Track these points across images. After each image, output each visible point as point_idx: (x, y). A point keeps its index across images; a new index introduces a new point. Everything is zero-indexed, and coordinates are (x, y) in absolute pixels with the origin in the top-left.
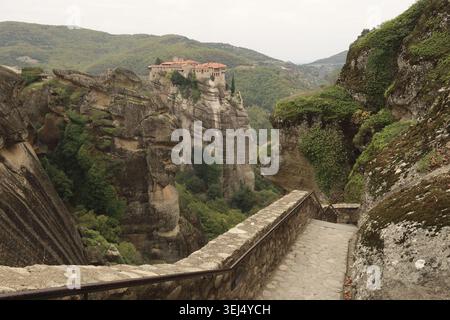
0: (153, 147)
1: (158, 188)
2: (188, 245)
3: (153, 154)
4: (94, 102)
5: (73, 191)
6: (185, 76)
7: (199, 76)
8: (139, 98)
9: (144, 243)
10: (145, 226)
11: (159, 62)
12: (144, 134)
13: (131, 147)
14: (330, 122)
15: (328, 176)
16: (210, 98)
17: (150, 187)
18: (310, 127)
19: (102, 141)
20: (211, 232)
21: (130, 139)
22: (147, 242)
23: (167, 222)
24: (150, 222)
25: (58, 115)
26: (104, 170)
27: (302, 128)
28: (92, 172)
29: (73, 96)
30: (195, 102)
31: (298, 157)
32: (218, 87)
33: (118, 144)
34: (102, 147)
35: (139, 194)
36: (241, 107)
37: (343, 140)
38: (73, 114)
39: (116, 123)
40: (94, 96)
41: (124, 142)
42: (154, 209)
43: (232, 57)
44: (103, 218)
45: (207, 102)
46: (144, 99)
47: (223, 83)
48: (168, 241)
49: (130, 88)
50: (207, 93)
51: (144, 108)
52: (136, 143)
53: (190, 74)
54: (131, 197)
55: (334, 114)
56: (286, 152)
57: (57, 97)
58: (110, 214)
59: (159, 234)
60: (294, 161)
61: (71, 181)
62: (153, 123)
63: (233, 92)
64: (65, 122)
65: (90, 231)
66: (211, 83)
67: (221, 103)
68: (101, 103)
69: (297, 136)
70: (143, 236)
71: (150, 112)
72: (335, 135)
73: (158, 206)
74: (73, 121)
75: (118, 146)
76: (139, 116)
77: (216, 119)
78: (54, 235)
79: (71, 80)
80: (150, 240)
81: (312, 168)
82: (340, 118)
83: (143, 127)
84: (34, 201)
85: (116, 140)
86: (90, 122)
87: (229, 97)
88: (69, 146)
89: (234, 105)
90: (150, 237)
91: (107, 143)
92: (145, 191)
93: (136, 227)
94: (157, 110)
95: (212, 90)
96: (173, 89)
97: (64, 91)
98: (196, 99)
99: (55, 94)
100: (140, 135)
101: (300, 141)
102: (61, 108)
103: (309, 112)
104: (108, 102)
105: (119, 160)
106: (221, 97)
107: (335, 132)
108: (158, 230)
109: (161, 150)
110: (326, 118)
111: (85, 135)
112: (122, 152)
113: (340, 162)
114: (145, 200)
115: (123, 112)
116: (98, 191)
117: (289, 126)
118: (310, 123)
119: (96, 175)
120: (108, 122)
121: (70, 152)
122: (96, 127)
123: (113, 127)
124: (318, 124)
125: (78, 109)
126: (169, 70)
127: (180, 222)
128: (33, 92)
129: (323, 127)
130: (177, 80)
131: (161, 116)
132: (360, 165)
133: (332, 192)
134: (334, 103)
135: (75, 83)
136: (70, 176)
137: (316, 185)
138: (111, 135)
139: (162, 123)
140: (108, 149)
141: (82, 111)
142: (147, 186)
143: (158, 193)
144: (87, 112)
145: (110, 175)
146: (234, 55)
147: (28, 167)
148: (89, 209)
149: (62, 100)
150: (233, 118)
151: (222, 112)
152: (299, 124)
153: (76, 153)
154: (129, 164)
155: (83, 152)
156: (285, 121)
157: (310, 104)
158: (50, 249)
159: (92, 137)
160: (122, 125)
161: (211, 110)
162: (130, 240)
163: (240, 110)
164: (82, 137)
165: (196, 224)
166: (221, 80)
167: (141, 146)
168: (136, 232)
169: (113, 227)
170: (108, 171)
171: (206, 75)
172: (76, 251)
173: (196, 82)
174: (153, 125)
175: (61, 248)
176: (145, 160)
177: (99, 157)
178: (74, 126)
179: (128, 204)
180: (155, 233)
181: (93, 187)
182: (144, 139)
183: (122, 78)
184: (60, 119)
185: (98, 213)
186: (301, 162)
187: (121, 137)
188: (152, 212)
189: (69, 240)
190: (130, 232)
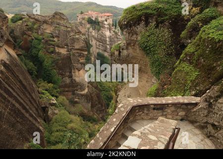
0: (74, 51)
1: (77, 71)
2: (92, 97)
3: (74, 55)
4: (45, 29)
5: (37, 72)
6: (94, 19)
7: (100, 19)
8: (67, 27)
9: (71, 96)
10: (71, 89)
11: (82, 13)
12: (69, 45)
13: (63, 51)
14: (162, 22)
15: (159, 65)
16: (105, 30)
17: (73, 71)
18: (147, 26)
19: (49, 48)
20: (104, 91)
21: (63, 47)
22: (72, 96)
23: (81, 87)
24: (73, 87)
25: (29, 36)
26: (50, 62)
27: (140, 28)
28: (45, 63)
29: (35, 26)
30: (98, 31)
31: (138, 51)
32: (109, 24)
33: (57, 50)
34: (50, 51)
35: (68, 74)
36: (119, 34)
37: (172, 37)
38: (35, 35)
39: (55, 39)
40: (45, 26)
41: (60, 49)
42: (75, 81)
43: (116, 12)
44: (51, 85)
45: (104, 32)
46: (69, 28)
47: (111, 23)
48: (82, 95)
49: (62, 22)
50: (104, 27)
51: (69, 32)
52: (66, 49)
53: (96, 19)
54: (64, 75)
55: (166, 15)
56: (130, 48)
57: (28, 27)
58: (54, 83)
59: (78, 92)
60: (135, 54)
61: (36, 68)
62: (73, 39)
63: (116, 27)
64: (33, 39)
65: (43, 91)
66: (105, 23)
67: (110, 32)
68: (49, 30)
69: (137, 34)
70: (70, 93)
71: (72, 34)
72: (165, 33)
73: (77, 79)
74: (36, 39)
75: (57, 51)
76: (67, 36)
77: (108, 40)
78: (18, 95)
79: (34, 18)
80: (74, 95)
81: (148, 59)
82: (170, 19)
83: (68, 41)
84: (7, 78)
85: (56, 48)
86: (44, 39)
87: (114, 30)
88: (34, 51)
89: (116, 33)
90: (74, 94)
91: (52, 49)
92: (71, 72)
93: (67, 89)
94: (76, 33)
95: (106, 26)
96: (88, 26)
97: (31, 24)
98: (99, 30)
99: (27, 25)
100: (67, 45)
101: (139, 38)
102: (30, 32)
103: (146, 13)
104: (52, 29)
105: (58, 58)
106: (110, 29)
107: (166, 30)
108: (77, 90)
109: (77, 53)
110: (160, 19)
111: (41, 45)
112: (59, 54)
113: (168, 54)
114: (71, 77)
115: (59, 34)
116: (48, 72)
117: (131, 27)
118: (147, 24)
119: (47, 65)
120: (52, 39)
121: (35, 53)
122: (47, 41)
123: (54, 41)
124: (153, 24)
125: (38, 33)
126: (86, 17)
127: (88, 87)
128: (18, 25)
129: (157, 27)
130: (90, 21)
131: (77, 36)
132: (186, 54)
133: (161, 77)
134: (167, 7)
135: (36, 20)
136: (35, 65)
137: (150, 71)
138: (53, 45)
139: (78, 39)
140: (52, 52)
141: (40, 34)
142: (71, 70)
143: (77, 73)
144: (42, 34)
145: (53, 65)
146: (118, 11)
147: (5, 60)
148: (45, 81)
149: (30, 28)
150: (116, 39)
151: (110, 36)
152: (139, 24)
153: (38, 54)
154: (63, 59)
155: (41, 54)
156: (128, 23)
157: (147, 8)
158: (14, 102)
159: (45, 46)
160: (59, 40)
161: (105, 35)
162: (64, 95)
163: (119, 36)
164: (40, 47)
165: (96, 88)
166: (110, 21)
167: (68, 51)
168: (67, 91)
169: (56, 89)
170: (52, 63)
171: (103, 19)
172: (33, 102)
173: (99, 22)
174: (74, 40)
175: (22, 101)
176: (70, 57)
177: (48, 56)
178: (36, 41)
179: (62, 78)
180: (76, 92)
181: (46, 70)
182: (70, 48)
183: (58, 17)
184: (30, 38)
185: (49, 82)
186: (140, 55)
187: (58, 46)
188: (74, 82)
189: (29, 96)
190: (64, 91)
